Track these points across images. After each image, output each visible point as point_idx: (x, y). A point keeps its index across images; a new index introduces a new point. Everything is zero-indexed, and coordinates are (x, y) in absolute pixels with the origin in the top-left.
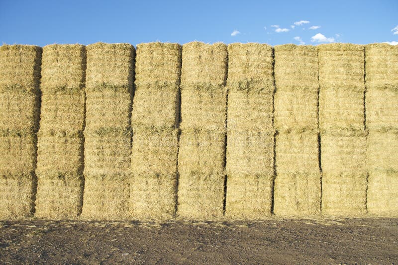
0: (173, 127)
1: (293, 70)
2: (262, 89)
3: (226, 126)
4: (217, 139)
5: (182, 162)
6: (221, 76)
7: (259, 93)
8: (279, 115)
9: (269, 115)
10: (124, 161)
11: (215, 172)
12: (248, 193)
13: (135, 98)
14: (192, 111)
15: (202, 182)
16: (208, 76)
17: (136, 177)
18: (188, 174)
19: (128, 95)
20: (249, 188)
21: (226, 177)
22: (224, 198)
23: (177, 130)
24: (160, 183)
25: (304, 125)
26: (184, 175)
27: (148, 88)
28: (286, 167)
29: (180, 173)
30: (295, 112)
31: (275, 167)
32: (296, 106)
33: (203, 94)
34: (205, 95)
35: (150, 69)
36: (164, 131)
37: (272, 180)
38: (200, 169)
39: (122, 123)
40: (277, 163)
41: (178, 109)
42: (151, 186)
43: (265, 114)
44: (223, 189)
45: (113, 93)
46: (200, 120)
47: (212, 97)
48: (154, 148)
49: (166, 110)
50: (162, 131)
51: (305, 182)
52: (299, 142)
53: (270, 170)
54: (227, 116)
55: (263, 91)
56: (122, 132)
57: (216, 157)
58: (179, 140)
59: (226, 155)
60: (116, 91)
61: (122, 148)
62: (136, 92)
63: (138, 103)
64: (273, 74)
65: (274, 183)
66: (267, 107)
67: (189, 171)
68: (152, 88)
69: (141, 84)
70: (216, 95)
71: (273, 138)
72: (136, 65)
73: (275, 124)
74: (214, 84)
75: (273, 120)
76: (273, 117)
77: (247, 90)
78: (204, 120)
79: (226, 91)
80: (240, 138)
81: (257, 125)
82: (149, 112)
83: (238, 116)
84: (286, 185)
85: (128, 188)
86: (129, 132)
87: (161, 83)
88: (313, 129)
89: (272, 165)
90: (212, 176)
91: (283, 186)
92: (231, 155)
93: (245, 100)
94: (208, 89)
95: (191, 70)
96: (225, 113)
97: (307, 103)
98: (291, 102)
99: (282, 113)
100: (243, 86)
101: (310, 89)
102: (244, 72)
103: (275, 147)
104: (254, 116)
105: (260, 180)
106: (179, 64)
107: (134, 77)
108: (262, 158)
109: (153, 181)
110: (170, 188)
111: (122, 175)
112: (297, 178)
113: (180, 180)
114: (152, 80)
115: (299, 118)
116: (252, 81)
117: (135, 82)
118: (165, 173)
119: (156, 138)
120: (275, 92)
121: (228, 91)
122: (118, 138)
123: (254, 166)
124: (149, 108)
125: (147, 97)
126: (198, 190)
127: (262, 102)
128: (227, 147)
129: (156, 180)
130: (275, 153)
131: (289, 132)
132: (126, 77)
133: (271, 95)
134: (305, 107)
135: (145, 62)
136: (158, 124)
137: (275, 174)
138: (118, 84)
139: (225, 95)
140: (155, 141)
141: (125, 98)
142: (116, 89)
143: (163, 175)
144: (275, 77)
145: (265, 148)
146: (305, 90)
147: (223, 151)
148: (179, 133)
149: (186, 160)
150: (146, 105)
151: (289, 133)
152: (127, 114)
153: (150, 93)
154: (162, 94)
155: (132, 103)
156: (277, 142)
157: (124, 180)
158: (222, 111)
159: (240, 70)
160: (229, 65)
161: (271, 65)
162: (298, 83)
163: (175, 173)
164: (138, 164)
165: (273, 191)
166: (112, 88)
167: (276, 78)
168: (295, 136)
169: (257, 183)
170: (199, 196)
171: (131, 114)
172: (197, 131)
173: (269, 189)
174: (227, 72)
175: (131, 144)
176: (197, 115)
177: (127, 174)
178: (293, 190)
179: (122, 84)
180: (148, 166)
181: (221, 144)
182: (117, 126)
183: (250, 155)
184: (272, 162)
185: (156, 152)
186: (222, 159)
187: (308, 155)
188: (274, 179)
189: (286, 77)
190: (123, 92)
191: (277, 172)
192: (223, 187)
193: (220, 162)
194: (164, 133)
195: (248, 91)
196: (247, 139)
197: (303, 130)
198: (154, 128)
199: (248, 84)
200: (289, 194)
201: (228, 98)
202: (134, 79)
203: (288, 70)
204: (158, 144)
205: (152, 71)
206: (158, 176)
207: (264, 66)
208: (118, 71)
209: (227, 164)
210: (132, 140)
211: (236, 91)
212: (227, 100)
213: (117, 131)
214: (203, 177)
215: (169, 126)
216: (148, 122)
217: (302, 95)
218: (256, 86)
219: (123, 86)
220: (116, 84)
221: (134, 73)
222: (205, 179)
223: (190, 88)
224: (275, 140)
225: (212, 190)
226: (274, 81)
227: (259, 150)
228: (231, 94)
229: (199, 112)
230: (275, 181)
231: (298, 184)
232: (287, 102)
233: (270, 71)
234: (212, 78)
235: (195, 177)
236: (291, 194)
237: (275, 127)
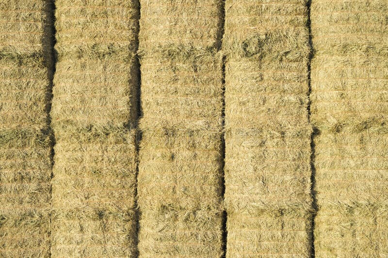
0: (126, 126)
1: (345, 15)
2: (287, 53)
3: (223, 122)
4: (206, 146)
5: (144, 190)
6: (212, 30)
7: (281, 60)
8: (319, 98)
9: (301, 100)
10: (40, 189)
11: (204, 205)
12: (266, 243)
13: (56, 76)
14: (160, 97)
15: (180, 224)
16: (188, 32)
17: (62, 219)
18: (155, 211)
19: (43, 71)
20: (266, 234)
21: (225, 215)
22: (222, 253)
23: (133, 132)
24: (105, 229)
25: (365, 116)
26: (147, 212)
27: (79, 57)
28: (334, 193)
29: (142, 209)
30: (349, 92)
31: (314, 194)
32: (351, 82)
33: (179, 65)
34: (183, 66)
35: (81, 23)
36: (111, 135)
37: (308, 219)
38: (177, 201)
39: (34, 123)
40: (318, 188)
41: (134, 94)
42: (88, 235)
43: (293, 98)
44: (219, 236)
45: (16, 67)
46: (175, 112)
47: (196, 71)
48: (94, 164)
49: (113, 97)
50: (107, 134)
51: (371, 220)
52: (358, 147)
53: (304, 199)
54: (224, 104)
55: (289, 56)
56: (34, 138)
57: (205, 178)
58: (138, 149)
59: (224, 174)
60: (20, 63)
61: (36, 168)
62: (57, 65)
63: (63, 84)
64: (308, 24)
65: (313, 224)
66: (296, 85)
67: (156, 205)
68: (86, 57)
69: (67, 50)
70: (204, 67)
71: (309, 142)
72: (56, 15)
73: (313, 116)
74: (198, 48)
75: (308, 108)
76: (310, 103)
77: (258, 55)
78: (182, 112)
79: (221, 58)
80: (247, 143)
81: (279, 118)
82: (82, 101)
83: (244, 104)
84: (336, 227)
85: (47, 239)
86: (48, 138)
87: (103, 48)
88: (382, 124)
89: (308, 191)
90: (199, 212)
91: (331, 230)
92: (233, 174)
93: (256, 74)
94: (188, 56)
95: (156, 22)
96: (220, 97)
97: (371, 76)
98: (342, 74)
99: (326, 96)
100: (252, 48)
101: (378, 48)
102: (253, 22)
103: (313, 157)
104: (272, 103)
105: (286, 218)
106: (134, 11)
107: (54, 38)
108: (288, 178)
109: (91, 225)
110: (123, 238)
111: (37, 217)
112: (356, 213)
113: (142, 222)
114: (86, 42)
115: (357, 103)
116: (267, 39)
117: (56, 47)
118: (113, 209)
119: (94, 148)
120: (311, 56)
121: (224, 58)
122: (27, 150)
123: (274, 192)
124: (82, 93)
125: (78, 73)
126: (173, 238)
127: (288, 75)
128: (226, 160)
129: (98, 223)
130: (313, 168)
131: (338, 129)
132: (37, 38)
133: (305, 63)
134: (369, 82)
135: (72, 11)
136: (100, 123)
137: (315, 206)
138: (23, 52)
139: (219, 65)
140: (95, 154)
141: (38, 77)
142: (20, 60)
143: (110, 213)
144: (312, 29)
145: (294, 160)
146: (367, 50)
147: (218, 167)
148: (139, 137)
149: (152, 184)
150: (77, 87)
151: (338, 131)
152: (42, 106)
153: (83, 66)
154: (105, 68)
155: (51, 85)
156: (318, 149)
157: (39, 226)
158: (215, 95)
159: (246, 19)
160: (226, 11)
161: (303, 7)
162: (354, 38)
163: (133, 209)
164: (65, 196)
165: (312, 238)
166: (13, 58)
167: (313, 31)
168: (350, 138)
169: (280, 224)
170: (177, 249)
171: (51, 104)
172: (169, 132)
173: (303, 234)
174: (222, 24)
175: (52, 160)
176: (169, 104)
177: (45, 214)
178: (348, 236)
179: (31, 51)
180: (83, 198)
181: (214, 155)
182: (25, 127)
183: (267, 173)
184: (309, 186)
185: (97, 172)
186: (217, 181)
187: (375, 171)
188: (314, 216)
189: (332, 28)
190: (34, 66)
191: (319, 202)
192: (219, 233)
193: (213, 188)
194: (111, 139)
195: (261, 57)
196: (261, 145)
197: (365, 126)
198: (93, 129)
199: (260, 44)
200: (341, 244)
201: (226, 72)
202: (54, 42)
203: (336, 15)
204: (100, 159)
205: (85, 26)
206: (100, 215)
207: (290, 10)
208: (22, 28)
209: (226, 190)
210: (53, 153)
211: (238, 57)
212: (224, 75)
213: (24, 136)
214: (182, 216)
215: (120, 125)
216: (81, 119)
217: (362, 61)
218: (276, 47)
219: (34, 55)
220: (20, 52)
221: (54, 31)
222: (187, 220)
223: (156, 54)
224: (313, 145)
225: (199, 238)
226: (311, 37)
227: (283, 165)
228: (231, 63)
229: (172, 98)
230: (316, 220)
231: (359, 225)
232: (334, 75)
233: (302, 19)
234: (195, 36)
235: (167, 216)
236: (345, 243)
237: (313, 122)
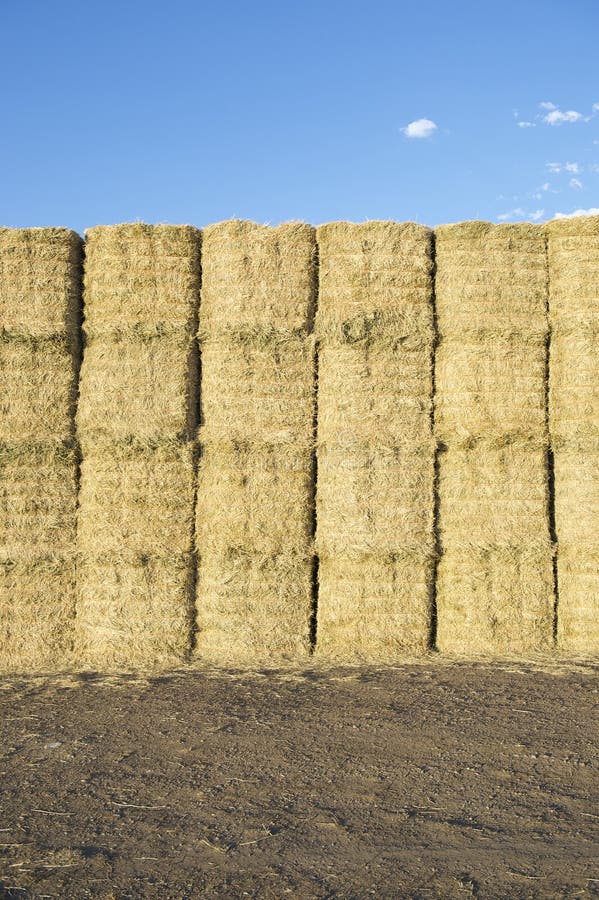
0: (181, 438)
1: (481, 288)
2: (403, 339)
3: (315, 433)
4: (292, 467)
5: (205, 526)
6: (301, 306)
7: (395, 349)
8: (446, 401)
9: (422, 404)
10: (61, 524)
11: (287, 548)
12: (371, 599)
13: (84, 366)
14: (228, 398)
15: (254, 573)
16: (268, 308)
17: (91, 564)
18: (220, 556)
19: (67, 359)
20: (371, 586)
21: (316, 561)
22: (311, 613)
23: (190, 445)
24: (150, 579)
25: (508, 427)
26: (210, 556)
27: (117, 341)
28: (464, 532)
29: (201, 553)
30: (487, 395)
31: (437, 532)
32: (488, 380)
33: (255, 353)
34: (261, 355)
35: (120, 294)
36: (160, 449)
37: (429, 566)
38: (250, 541)
39: (53, 432)
40: (442, 525)
41: (192, 393)
42: (127, 587)
43: (410, 402)
44: (308, 590)
45: (28, 354)
46: (248, 418)
47: (278, 362)
48: (135, 490)
49: (163, 396)
50: (154, 449)
51: (513, 568)
52: (497, 470)
53: (424, 540)
54: (316, 409)
55: (406, 343)
56: (53, 453)
57: (290, 510)
58: (196, 469)
59: (315, 505)
60: (35, 349)
61: (55, 492)
62: (86, 351)
63: (93, 378)
64: (432, 300)
65: (435, 573)
66: (415, 383)
67: (221, 546)
68: (125, 341)
69: (100, 331)
70: (289, 356)
71: (432, 461)
72: (85, 282)
73: (437, 426)
74: (282, 330)
75: (432, 416)
76: (434, 408)
77: (364, 341)
78: (258, 419)
79: (313, 344)
80: (348, 462)
81: (392, 428)
82: (120, 402)
83: (344, 408)
84: (466, 578)
85: (71, 592)
86: (73, 453)
87: (150, 329)
88: (530, 438)
89: (429, 529)
90: (280, 557)
91: (459, 581)
92: (327, 505)
93: (361, 367)
94: (268, 340)
95: (224, 294)
96: (311, 399)
97: (516, 372)
98: (477, 369)
99: (455, 398)
100: (356, 332)
101: (526, 334)
102: (358, 296)
103: (436, 482)
104: (382, 408)
105: (399, 566)
106: (193, 278)
107: (81, 313)
108: (402, 511)
109: (132, 574)
110: (175, 591)
111: (57, 561)
112: (493, 558)
113: (202, 570)
114: (126, 321)
115: (498, 410)
116: (376, 319)
117: (84, 327)
118: (162, 552)
119: (136, 468)
120: (436, 344)
121: (317, 344)
122: (44, 469)
123: (384, 531)
124: (120, 391)
125: (115, 363)
126: (245, 593)
127: (404, 370)
128: (318, 485)
129: (141, 571)
130: (437, 498)
131: (470, 444)
132: (59, 313)
133: (427, 353)
134: (513, 381)
135: (108, 276)
136: (144, 433)
137: (439, 550)
138: (39, 333)
139: (310, 354)
140: (137, 475)
141: (58, 367)
142: (35, 344)
143: (158, 557)
144: (437, 306)
145: (412, 486)
146: (511, 338)
147: (307, 495)
148: (198, 452)
149: (216, 519)
150: (114, 383)
151: (471, 447)
152: (64, 408)
153: (122, 353)
154: (152, 356)
155: (77, 379)
156: (443, 471)
157: (60, 574)
158: (304, 395)
159: (348, 291)
160: (320, 279)
161: (425, 276)
162: (493, 321)
163: (190, 552)
164: (96, 533)
165: (433, 593)
166: (25, 341)
167: (438, 311)
168: (487, 457)
169: (391, 574)
170: (249, 608)
171: (76, 406)
172: (240, 447)
173: (422, 588)
174: (314, 297)
175: (77, 483)
176: (239, 407)
177: (68, 558)
178: (482, 590)
179: (50, 331)
180: (120, 537)
181: (302, 478)
182: (40, 437)
183: (374, 504)
184: (430, 521)
185: (140, 501)
186: (306, 515)
187: (519, 502)
188: (437, 563)
189: (465, 307)
190: (54, 353)
191: (444, 545)
192: (308, 586)
193: (301, 524)
194: (160, 454)
195: (368, 344)
196: (366, 466)
197: (507, 440)
198: (135, 441)
199: (367, 325)
200: (472, 601)
201: (320, 363)
202: (82, 319)
203: (470, 288)
204: (144, 482)
205: (125, 298)
206: (144, 560)
207: (408, 280)
208: (38, 300)
209: (318, 528)
210: (78, 474)
211: (337, 343)
212: (317, 367)
213: (40, 450)
214: (257, 563)
215: (172, 435)
216: (119, 427)
217: (504, 352)
218: (389, 330)
219: (53, 338)
220: (35, 332)
221: (82, 304)
222: (263, 567)
223: (223, 338)
224: (437, 466)
225: (280, 592)
226: (435, 318)
227: (396, 493)
228: (327, 352)
229: (245, 399)
230: (439, 568)
231: (496, 574)
232: (467, 370)
233: (424, 292)
234: (277, 313)
235: (236, 562)
236: (478, 599)
237: (439, 434)
